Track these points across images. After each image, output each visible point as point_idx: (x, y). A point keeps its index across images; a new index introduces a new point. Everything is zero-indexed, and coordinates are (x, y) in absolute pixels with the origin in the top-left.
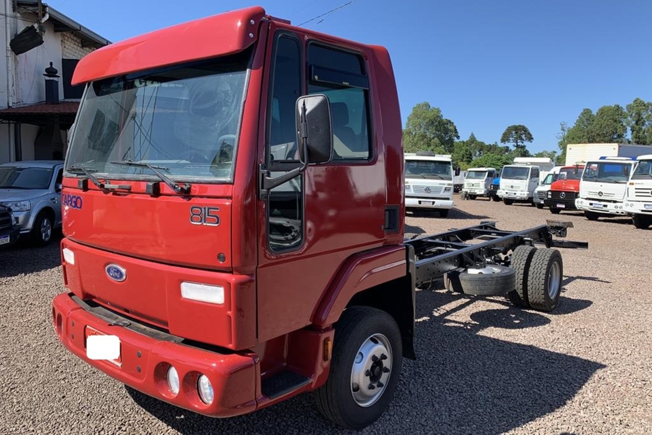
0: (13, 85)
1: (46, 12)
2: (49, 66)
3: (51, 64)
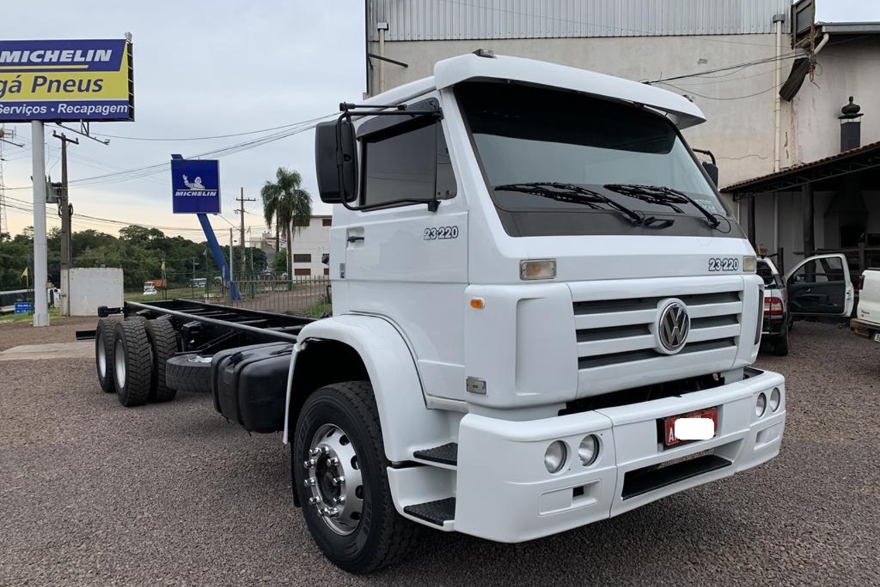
0: (786, 145)
1: (823, 34)
2: (848, 103)
3: (851, 99)
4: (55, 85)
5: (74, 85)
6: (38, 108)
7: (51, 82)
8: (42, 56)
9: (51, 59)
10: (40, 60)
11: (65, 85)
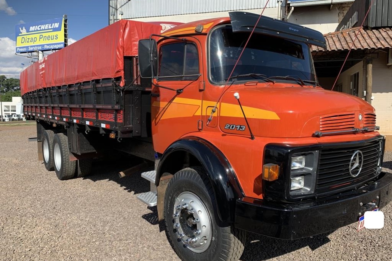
1: (291, 7)
4: (45, 38)
5: (50, 38)
6: (39, 47)
7: (44, 37)
8: (40, 28)
9: (43, 28)
10: (39, 29)
11: (48, 38)
